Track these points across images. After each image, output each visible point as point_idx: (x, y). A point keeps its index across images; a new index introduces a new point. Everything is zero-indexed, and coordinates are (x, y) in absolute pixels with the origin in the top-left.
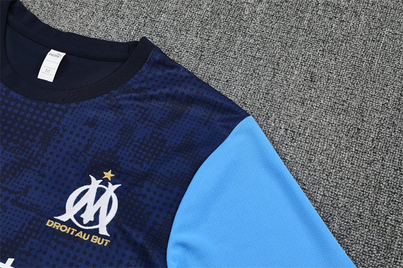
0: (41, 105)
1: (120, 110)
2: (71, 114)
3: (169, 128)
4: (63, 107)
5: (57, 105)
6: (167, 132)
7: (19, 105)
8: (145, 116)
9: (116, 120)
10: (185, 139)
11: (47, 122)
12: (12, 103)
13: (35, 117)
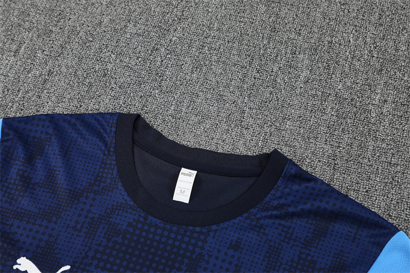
0: (182, 230)
1: (262, 231)
2: (213, 238)
3: (316, 247)
4: (204, 230)
5: (198, 229)
6: (315, 252)
7: (159, 231)
8: (289, 235)
9: (260, 241)
10: (335, 259)
11: (190, 248)
12: (152, 230)
13: (177, 243)
